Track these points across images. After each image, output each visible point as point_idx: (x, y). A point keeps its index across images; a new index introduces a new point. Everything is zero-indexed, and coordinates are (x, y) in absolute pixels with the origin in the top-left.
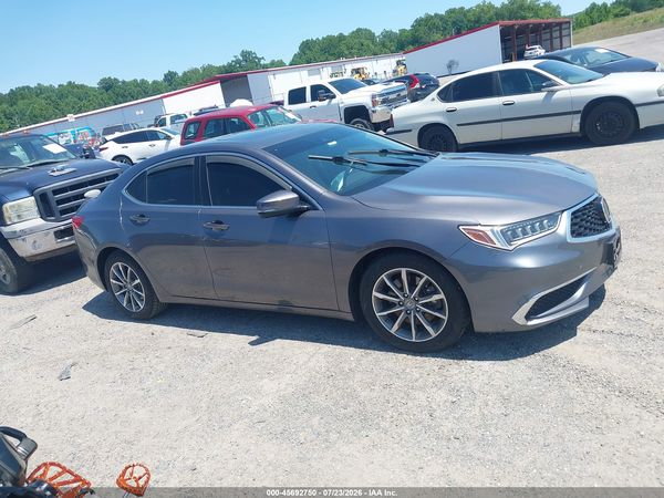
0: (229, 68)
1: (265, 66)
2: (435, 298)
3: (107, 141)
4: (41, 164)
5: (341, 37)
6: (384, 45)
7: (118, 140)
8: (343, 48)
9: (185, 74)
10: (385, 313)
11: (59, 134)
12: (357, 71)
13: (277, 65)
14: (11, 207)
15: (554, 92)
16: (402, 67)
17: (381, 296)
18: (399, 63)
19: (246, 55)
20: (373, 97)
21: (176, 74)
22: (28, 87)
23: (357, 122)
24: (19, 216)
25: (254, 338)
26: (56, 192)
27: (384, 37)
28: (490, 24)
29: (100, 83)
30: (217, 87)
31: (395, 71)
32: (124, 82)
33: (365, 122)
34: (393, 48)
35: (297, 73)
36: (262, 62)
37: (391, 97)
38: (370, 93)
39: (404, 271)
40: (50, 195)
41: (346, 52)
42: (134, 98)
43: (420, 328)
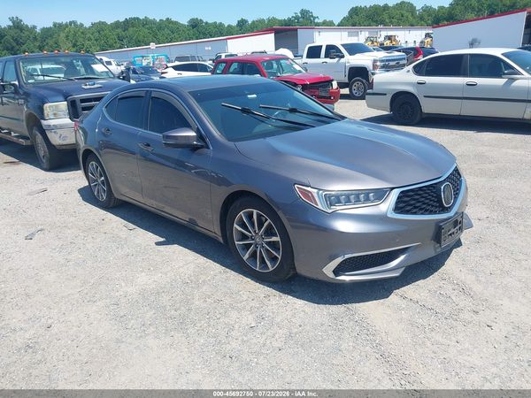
0: (288, 22)
1: (318, 24)
2: (274, 239)
3: (167, 67)
4: (85, 78)
5: (386, 7)
6: (422, 18)
7: (176, 68)
8: (386, 16)
9: (253, 22)
10: (241, 243)
11: (143, 57)
12: (389, 38)
13: (328, 25)
14: (50, 107)
15: (514, 80)
16: (429, 39)
17: (240, 229)
18: (428, 35)
19: (305, 13)
20: (375, 61)
21: (246, 21)
22: (138, 18)
23: (359, 80)
24: (55, 114)
25: (162, 240)
26: (83, 101)
27: (424, 11)
28: (522, 10)
29: (189, 22)
30: (272, 36)
31: (422, 42)
32: (207, 23)
33: (364, 81)
34: (429, 22)
35: (339, 33)
36: (316, 20)
37: (392, 63)
38: (373, 58)
39: (255, 212)
40: (78, 102)
41: (387, 21)
42: (211, 37)
43: (263, 261)
